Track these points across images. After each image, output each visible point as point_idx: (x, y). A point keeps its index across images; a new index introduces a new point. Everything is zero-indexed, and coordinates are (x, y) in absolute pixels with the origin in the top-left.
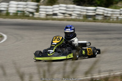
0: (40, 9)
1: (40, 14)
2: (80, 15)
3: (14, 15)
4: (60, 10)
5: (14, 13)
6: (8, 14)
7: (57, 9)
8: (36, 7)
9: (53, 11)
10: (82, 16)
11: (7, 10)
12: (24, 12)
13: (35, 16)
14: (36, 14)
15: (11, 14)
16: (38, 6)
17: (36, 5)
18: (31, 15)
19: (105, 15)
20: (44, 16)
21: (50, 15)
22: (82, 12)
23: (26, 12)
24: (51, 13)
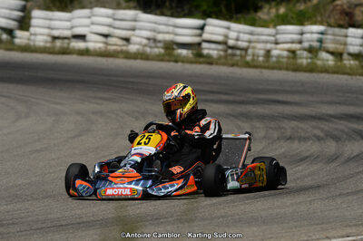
0: (34, 22)
1: (31, 34)
2: (155, 40)
4: (93, 24)
7: (87, 21)
8: (20, 14)
9: (72, 27)
10: (159, 45)
14: (19, 33)
16: (23, 9)
18: (5, 36)
19: (231, 42)
20: (46, 42)
22: (159, 33)
24: (68, 33)
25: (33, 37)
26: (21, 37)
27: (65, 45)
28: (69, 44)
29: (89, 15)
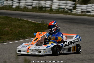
0: (77, 7)
1: (76, 11)
3: (56, 11)
4: (92, 8)
5: (56, 10)
6: (51, 10)
7: (91, 7)
9: (87, 9)
11: (51, 7)
12: (64, 8)
13: (73, 12)
14: (73, 10)
15: (54, 10)
16: (75, 4)
17: (73, 4)
18: (69, 11)
20: (80, 13)
21: (85, 12)
23: (65, 9)
24: (85, 10)
25: (77, 11)
26: (74, 11)
27: (85, 14)
28: (86, 13)
29: (91, 6)
